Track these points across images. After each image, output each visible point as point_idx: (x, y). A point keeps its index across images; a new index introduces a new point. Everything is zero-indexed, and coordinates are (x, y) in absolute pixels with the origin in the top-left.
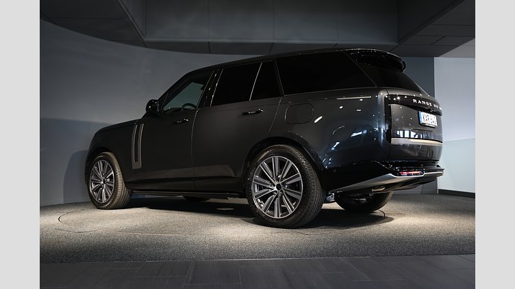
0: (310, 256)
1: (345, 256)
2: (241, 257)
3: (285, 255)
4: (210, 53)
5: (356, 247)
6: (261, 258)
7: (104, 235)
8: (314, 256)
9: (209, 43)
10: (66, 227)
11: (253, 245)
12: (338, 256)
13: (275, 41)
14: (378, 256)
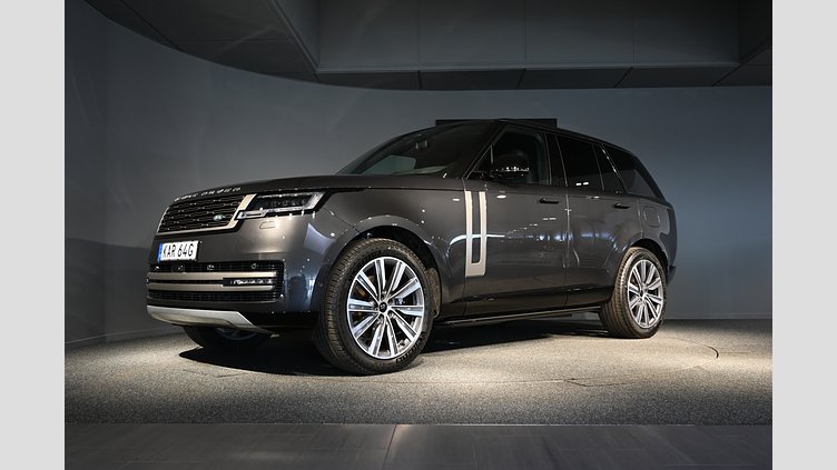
0: (591, 421)
1: (649, 422)
2: (475, 421)
3: (547, 419)
4: (421, 88)
5: (668, 408)
6: (508, 422)
8: (597, 421)
9: (419, 72)
11: (494, 401)
12: (638, 423)
13: (528, 67)
14: (708, 424)
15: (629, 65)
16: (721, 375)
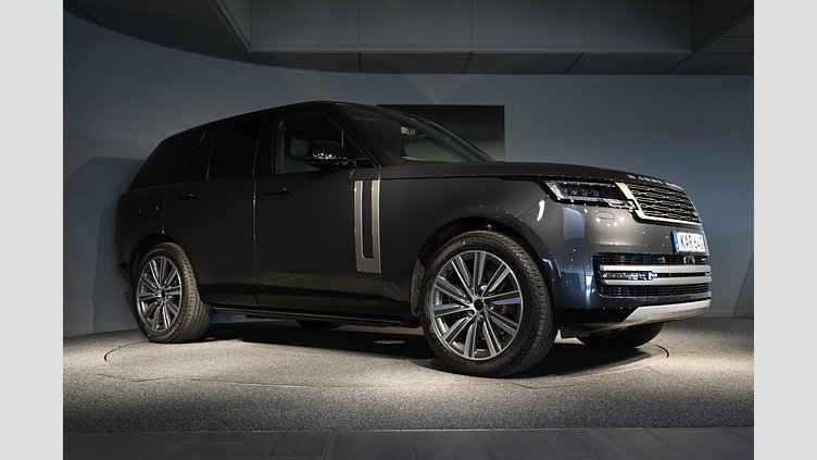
0: (537, 426)
1: (597, 425)
3: (491, 424)
4: (361, 71)
5: (617, 410)
6: (451, 427)
7: (181, 385)
8: (543, 426)
9: (359, 53)
10: (118, 371)
11: (436, 405)
12: (586, 426)
13: (474, 50)
14: (656, 427)
15: (579, 51)
16: (671, 375)
